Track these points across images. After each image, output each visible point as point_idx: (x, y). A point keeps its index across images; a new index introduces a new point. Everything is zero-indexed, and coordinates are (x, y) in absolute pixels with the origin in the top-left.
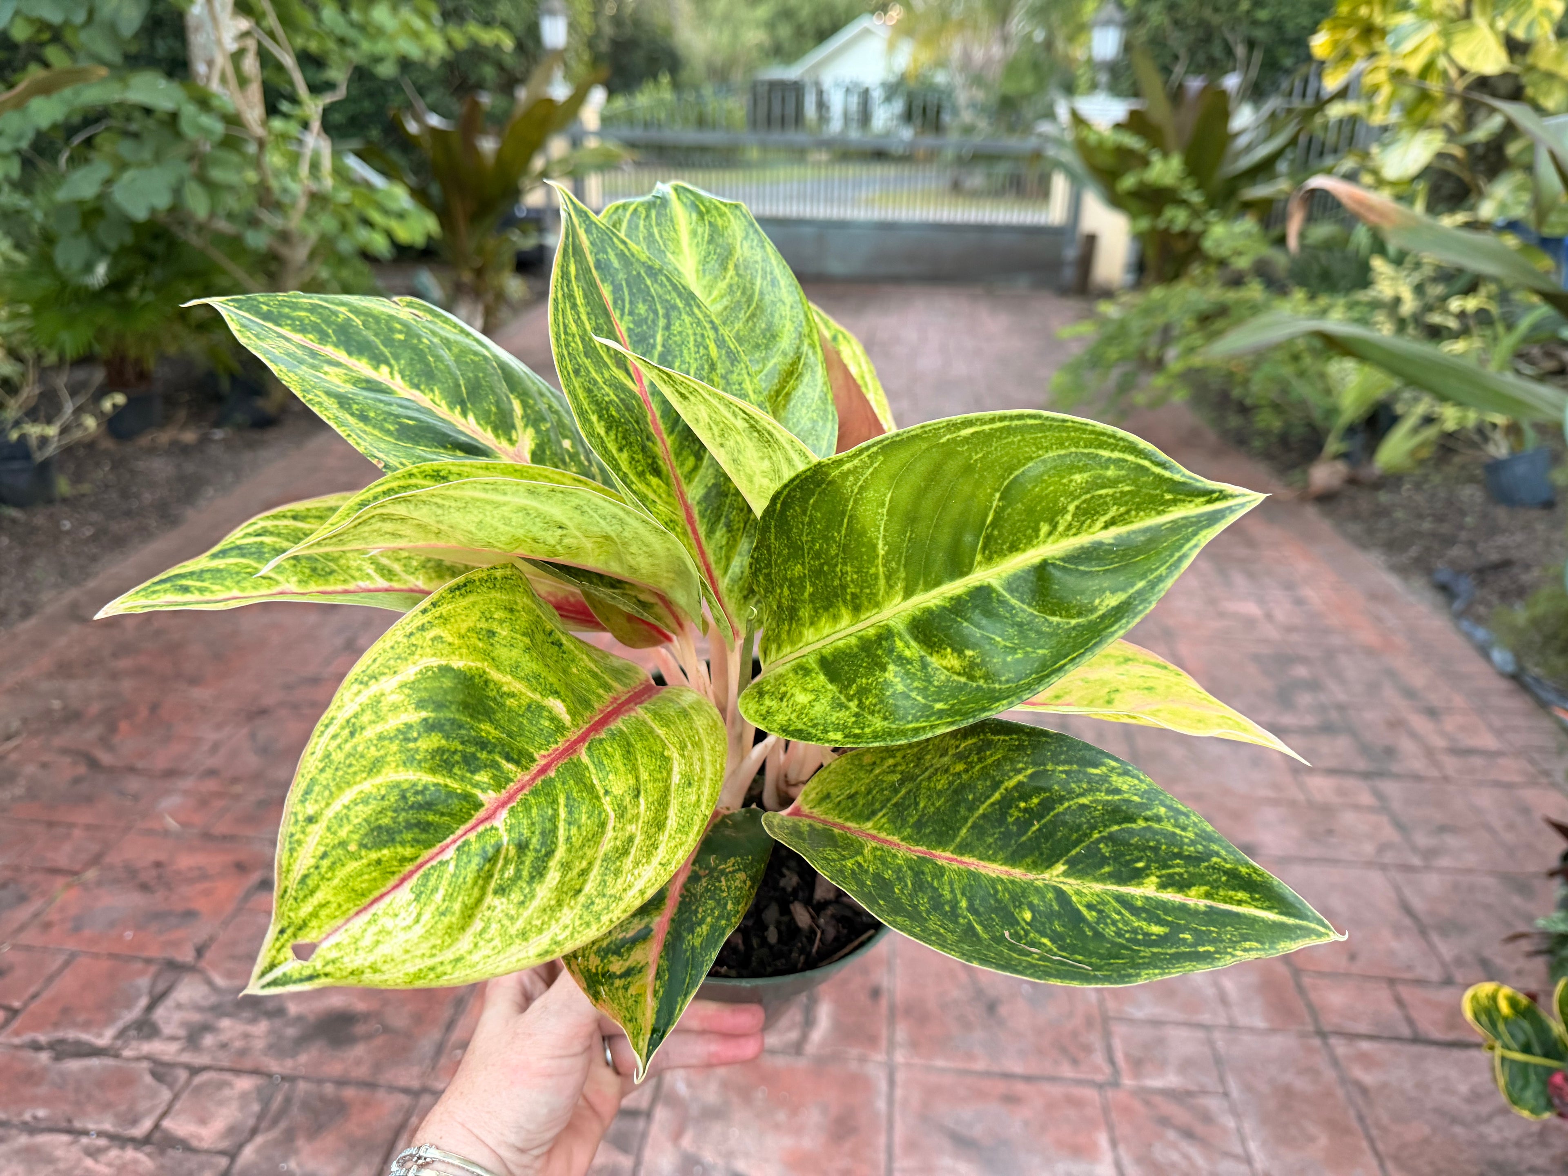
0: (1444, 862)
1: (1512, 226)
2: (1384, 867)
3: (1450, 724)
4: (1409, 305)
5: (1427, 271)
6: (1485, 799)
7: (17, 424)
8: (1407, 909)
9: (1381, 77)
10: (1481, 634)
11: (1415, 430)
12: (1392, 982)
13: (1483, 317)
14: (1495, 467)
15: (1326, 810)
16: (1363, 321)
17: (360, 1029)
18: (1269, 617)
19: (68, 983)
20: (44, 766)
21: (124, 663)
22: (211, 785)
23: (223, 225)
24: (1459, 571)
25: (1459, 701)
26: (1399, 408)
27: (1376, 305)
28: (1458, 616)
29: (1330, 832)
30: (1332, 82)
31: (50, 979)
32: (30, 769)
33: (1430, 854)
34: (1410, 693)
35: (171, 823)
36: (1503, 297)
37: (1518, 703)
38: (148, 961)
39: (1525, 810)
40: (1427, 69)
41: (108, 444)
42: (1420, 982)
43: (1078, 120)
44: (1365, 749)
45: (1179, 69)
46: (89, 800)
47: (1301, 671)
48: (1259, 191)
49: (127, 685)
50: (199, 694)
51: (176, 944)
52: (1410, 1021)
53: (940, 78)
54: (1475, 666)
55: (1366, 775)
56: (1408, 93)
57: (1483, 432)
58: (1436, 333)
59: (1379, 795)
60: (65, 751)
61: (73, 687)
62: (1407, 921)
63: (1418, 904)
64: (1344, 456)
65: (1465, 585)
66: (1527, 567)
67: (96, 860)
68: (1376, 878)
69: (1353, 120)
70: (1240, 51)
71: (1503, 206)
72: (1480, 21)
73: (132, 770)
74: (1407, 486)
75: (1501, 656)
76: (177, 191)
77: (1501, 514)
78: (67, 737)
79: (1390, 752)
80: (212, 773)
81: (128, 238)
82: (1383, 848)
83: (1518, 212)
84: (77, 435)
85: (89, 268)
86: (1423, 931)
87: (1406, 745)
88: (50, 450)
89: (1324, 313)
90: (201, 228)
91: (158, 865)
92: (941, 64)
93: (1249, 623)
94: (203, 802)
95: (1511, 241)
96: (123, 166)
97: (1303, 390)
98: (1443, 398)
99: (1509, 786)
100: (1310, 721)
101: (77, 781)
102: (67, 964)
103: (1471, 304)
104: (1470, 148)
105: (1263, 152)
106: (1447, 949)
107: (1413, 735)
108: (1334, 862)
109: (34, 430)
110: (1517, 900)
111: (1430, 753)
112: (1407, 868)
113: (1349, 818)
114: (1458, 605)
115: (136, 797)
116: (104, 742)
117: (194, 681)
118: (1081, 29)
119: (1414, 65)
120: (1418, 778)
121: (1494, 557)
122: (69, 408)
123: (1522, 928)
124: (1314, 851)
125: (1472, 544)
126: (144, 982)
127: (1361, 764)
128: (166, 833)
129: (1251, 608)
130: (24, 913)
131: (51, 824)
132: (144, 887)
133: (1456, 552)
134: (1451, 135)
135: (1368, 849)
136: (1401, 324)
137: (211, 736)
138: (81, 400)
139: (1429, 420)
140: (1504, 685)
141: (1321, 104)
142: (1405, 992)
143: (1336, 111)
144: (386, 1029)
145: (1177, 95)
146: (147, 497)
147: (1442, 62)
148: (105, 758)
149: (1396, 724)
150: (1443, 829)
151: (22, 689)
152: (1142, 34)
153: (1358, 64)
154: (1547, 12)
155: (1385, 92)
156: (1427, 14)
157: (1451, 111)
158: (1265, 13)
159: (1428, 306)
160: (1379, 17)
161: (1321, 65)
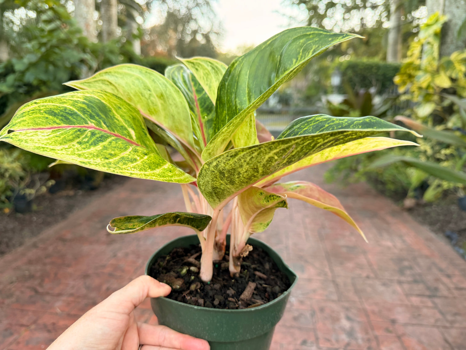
0: (457, 325)
1: (458, 129)
2: (438, 327)
3: (455, 280)
4: (430, 152)
5: (434, 142)
7: (24, 189)
8: (446, 341)
9: (414, 89)
10: (462, 251)
11: (434, 189)
13: (452, 156)
14: (460, 200)
15: (418, 308)
16: (417, 157)
18: (395, 246)
20: (22, 292)
21: (48, 260)
22: (71, 299)
24: (453, 231)
25: (457, 273)
26: (429, 182)
27: (420, 152)
28: (454, 245)
29: (419, 315)
30: (401, 90)
32: (18, 293)
33: (452, 322)
34: (441, 270)
35: (58, 311)
36: (457, 149)
40: (428, 87)
41: (48, 196)
43: (329, 102)
44: (428, 288)
45: (357, 87)
46: (34, 303)
47: (406, 263)
49: (48, 268)
50: (70, 270)
53: (289, 91)
54: (460, 261)
55: (430, 297)
56: (423, 93)
57: (456, 189)
58: (439, 160)
59: (434, 303)
60: (28, 287)
61: (32, 268)
62: (447, 345)
63: (450, 339)
64: (415, 197)
65: (455, 236)
67: (35, 322)
68: (436, 331)
69: (407, 101)
70: (374, 82)
71: (454, 124)
72: (442, 73)
73: (47, 293)
74: (434, 206)
77: (464, 214)
78: (29, 283)
79: (436, 289)
80: (71, 295)
82: (437, 320)
83: (459, 125)
84: (40, 193)
86: (452, 348)
87: (441, 287)
88: (32, 197)
89: (404, 155)
91: (54, 324)
92: (289, 87)
93: (389, 248)
94: (68, 304)
95: (458, 134)
97: (401, 178)
98: (442, 179)
100: (410, 279)
101: (31, 297)
103: (448, 151)
104: (443, 108)
105: (383, 109)
107: (443, 283)
108: (421, 325)
109: (28, 191)
111: (449, 289)
112: (445, 327)
113: (425, 311)
114: (454, 242)
115: (48, 302)
116: (41, 285)
117: (69, 266)
118: (328, 77)
119: (424, 85)
120: (446, 297)
121: (463, 227)
122: (38, 184)
124: (414, 322)
125: (456, 223)
127: (428, 293)
128: (57, 314)
129: (389, 244)
130: (11, 339)
131: (22, 311)
132: (49, 331)
133: (452, 226)
134: (437, 104)
135: (432, 321)
136: (428, 158)
137: (72, 283)
138: (42, 182)
139: (439, 186)
141: (398, 96)
143: (403, 98)
145: (357, 94)
146: (59, 210)
147: (432, 85)
148: (40, 290)
149: (437, 280)
150: (456, 314)
151: (18, 268)
152: (346, 78)
153: (408, 85)
154: (461, 71)
155: (416, 93)
156: (426, 71)
157: (436, 98)
158: (381, 72)
159: (435, 152)
160: (412, 72)
161: (397, 86)
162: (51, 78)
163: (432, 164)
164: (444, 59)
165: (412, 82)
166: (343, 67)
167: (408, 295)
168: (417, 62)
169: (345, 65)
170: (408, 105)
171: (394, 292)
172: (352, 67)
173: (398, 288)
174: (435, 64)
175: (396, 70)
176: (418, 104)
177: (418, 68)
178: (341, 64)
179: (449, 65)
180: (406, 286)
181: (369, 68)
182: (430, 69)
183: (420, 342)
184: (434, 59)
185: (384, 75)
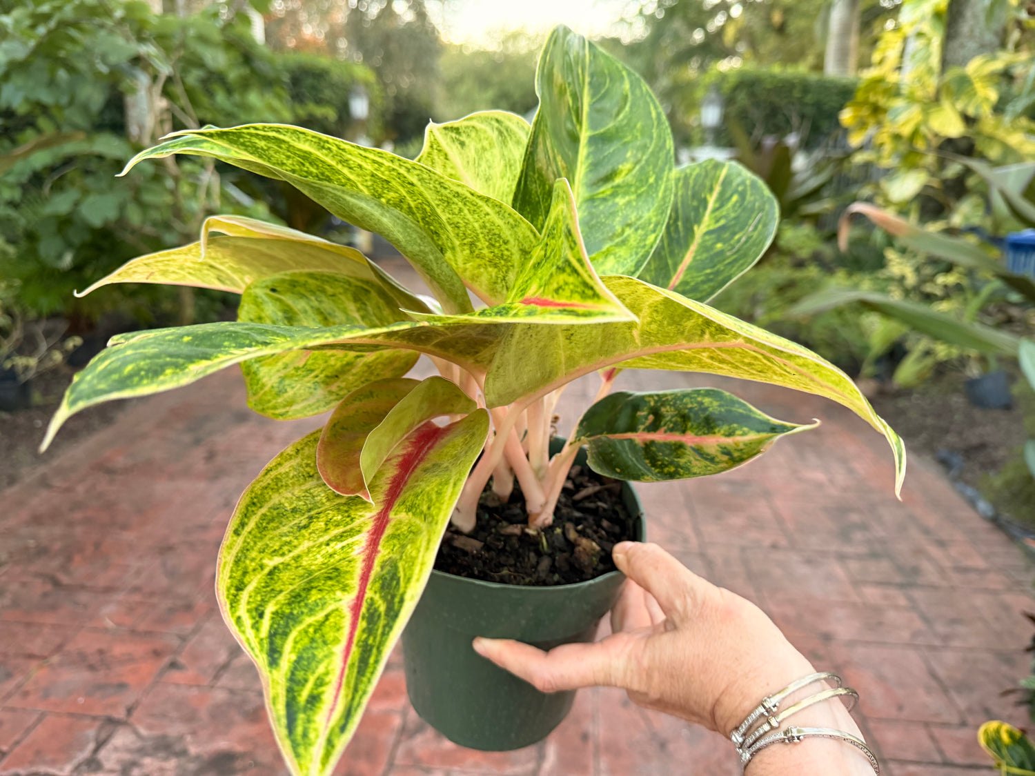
0: (956, 643)
1: (973, 230)
2: (916, 647)
3: (954, 551)
5: (921, 259)
6: (979, 601)
7: (10, 357)
8: (933, 675)
9: (884, 137)
10: (970, 492)
11: (920, 359)
12: (927, 725)
13: (959, 288)
14: (972, 384)
15: (877, 610)
16: (883, 291)
17: (238, 764)
18: (831, 481)
19: (40, 732)
20: (24, 584)
21: (78, 515)
22: (137, 598)
23: (149, 230)
24: (953, 450)
25: (958, 536)
26: (908, 345)
27: (890, 279)
28: (954, 480)
29: (880, 624)
30: (855, 140)
31: (28, 731)
32: (14, 587)
33: (946, 638)
34: (926, 531)
35: (109, 624)
36: (970, 273)
37: (998, 537)
38: (94, 718)
39: (1006, 608)
40: (915, 133)
41: (67, 370)
42: (945, 725)
44: (900, 569)
45: (757, 132)
46: (53, 608)
47: (855, 518)
48: (813, 208)
49: (79, 530)
50: (128, 536)
51: (113, 706)
52: (941, 752)
54: (966, 513)
55: (901, 586)
56: (903, 148)
57: (963, 361)
58: (929, 298)
59: (910, 599)
60: (38, 575)
61: (43, 532)
62: (934, 684)
63: (941, 673)
64: (876, 377)
65: (957, 460)
66: (996, 448)
67: (59, 648)
68: (913, 655)
69: (867, 166)
70: (795, 120)
71: (966, 218)
72: (946, 104)
73: (83, 587)
74: (915, 395)
75: (983, 506)
76: (122, 208)
77: (978, 414)
78: (38, 565)
79: (916, 571)
80: (136, 589)
81: (88, 237)
82: (915, 634)
83: (976, 220)
84: (49, 364)
85: (60, 256)
86: (945, 690)
87: (926, 566)
88: (31, 374)
89: (856, 286)
90: (133, 232)
91: (101, 652)
93: (820, 486)
94: (131, 609)
95: (972, 240)
96: (86, 192)
97: (846, 334)
98: (936, 338)
99: (995, 593)
100: (862, 550)
101: (45, 595)
102: (39, 720)
103: (951, 279)
104: (944, 182)
105: (813, 183)
106: (962, 702)
107: (930, 559)
108: (882, 644)
109: (21, 361)
110: (1005, 669)
111: (941, 571)
112: (932, 648)
113: (892, 615)
114: (954, 472)
115: (85, 606)
116: (64, 568)
117: (125, 527)
118: (693, 106)
119: (906, 131)
120: (934, 587)
121: (974, 441)
122: (44, 346)
123: (1009, 686)
124: (869, 637)
125: (960, 433)
126: (91, 733)
127: (898, 579)
128: (106, 630)
129: (819, 476)
130: (10, 685)
131: (29, 625)
132: (92, 668)
133: (951, 438)
134: (932, 174)
135: (905, 635)
136: (907, 292)
137: (135, 564)
138: (52, 341)
139: (928, 353)
140: (987, 525)
141: (848, 154)
142: (937, 732)
143: (859, 158)
144: (256, 764)
145: (758, 147)
147: (923, 130)
148: (65, 579)
149: (919, 552)
150: (954, 621)
151: (10, 533)
152: (733, 110)
153: (871, 130)
154: (987, 99)
155: (888, 148)
156: (912, 99)
157: (930, 159)
158: (809, 99)
159: (923, 281)
160: (882, 101)
161: (846, 132)
162: (64, 100)
163: (915, 306)
164: (953, 73)
165: (880, 124)
166: (727, 87)
167: (857, 583)
168: (893, 78)
169: (732, 81)
170: (868, 173)
171: (830, 577)
172: (747, 84)
173: (838, 570)
174: (933, 83)
175: (846, 94)
176: (889, 173)
177: (895, 92)
178: (723, 77)
179: (963, 86)
180: (854, 565)
181: (786, 87)
182: (919, 94)
183: (881, 679)
184: (930, 71)
185: (818, 105)
